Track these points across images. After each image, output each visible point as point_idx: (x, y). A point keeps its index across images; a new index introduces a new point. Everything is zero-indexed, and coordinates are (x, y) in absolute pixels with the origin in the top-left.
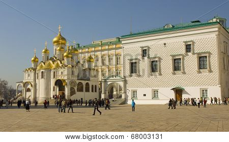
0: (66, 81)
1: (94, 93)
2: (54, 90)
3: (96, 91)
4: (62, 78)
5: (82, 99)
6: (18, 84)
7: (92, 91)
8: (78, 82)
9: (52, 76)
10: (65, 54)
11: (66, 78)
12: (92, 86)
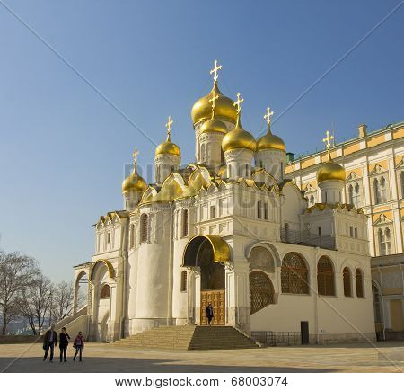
0: (231, 243)
1: (355, 300)
2: (183, 288)
3: (360, 293)
4: (215, 232)
5: (304, 325)
6: (77, 272)
7: (347, 292)
8: (283, 250)
9: (178, 230)
10: (227, 139)
11: (228, 230)
12: (346, 270)
